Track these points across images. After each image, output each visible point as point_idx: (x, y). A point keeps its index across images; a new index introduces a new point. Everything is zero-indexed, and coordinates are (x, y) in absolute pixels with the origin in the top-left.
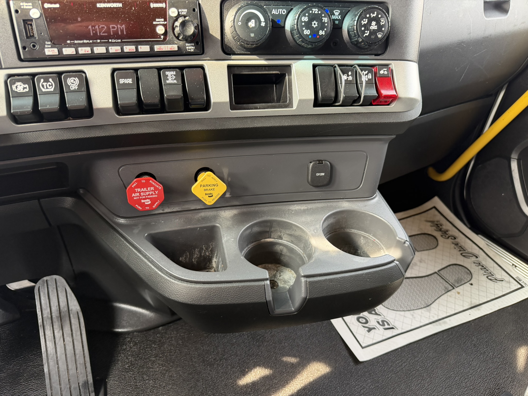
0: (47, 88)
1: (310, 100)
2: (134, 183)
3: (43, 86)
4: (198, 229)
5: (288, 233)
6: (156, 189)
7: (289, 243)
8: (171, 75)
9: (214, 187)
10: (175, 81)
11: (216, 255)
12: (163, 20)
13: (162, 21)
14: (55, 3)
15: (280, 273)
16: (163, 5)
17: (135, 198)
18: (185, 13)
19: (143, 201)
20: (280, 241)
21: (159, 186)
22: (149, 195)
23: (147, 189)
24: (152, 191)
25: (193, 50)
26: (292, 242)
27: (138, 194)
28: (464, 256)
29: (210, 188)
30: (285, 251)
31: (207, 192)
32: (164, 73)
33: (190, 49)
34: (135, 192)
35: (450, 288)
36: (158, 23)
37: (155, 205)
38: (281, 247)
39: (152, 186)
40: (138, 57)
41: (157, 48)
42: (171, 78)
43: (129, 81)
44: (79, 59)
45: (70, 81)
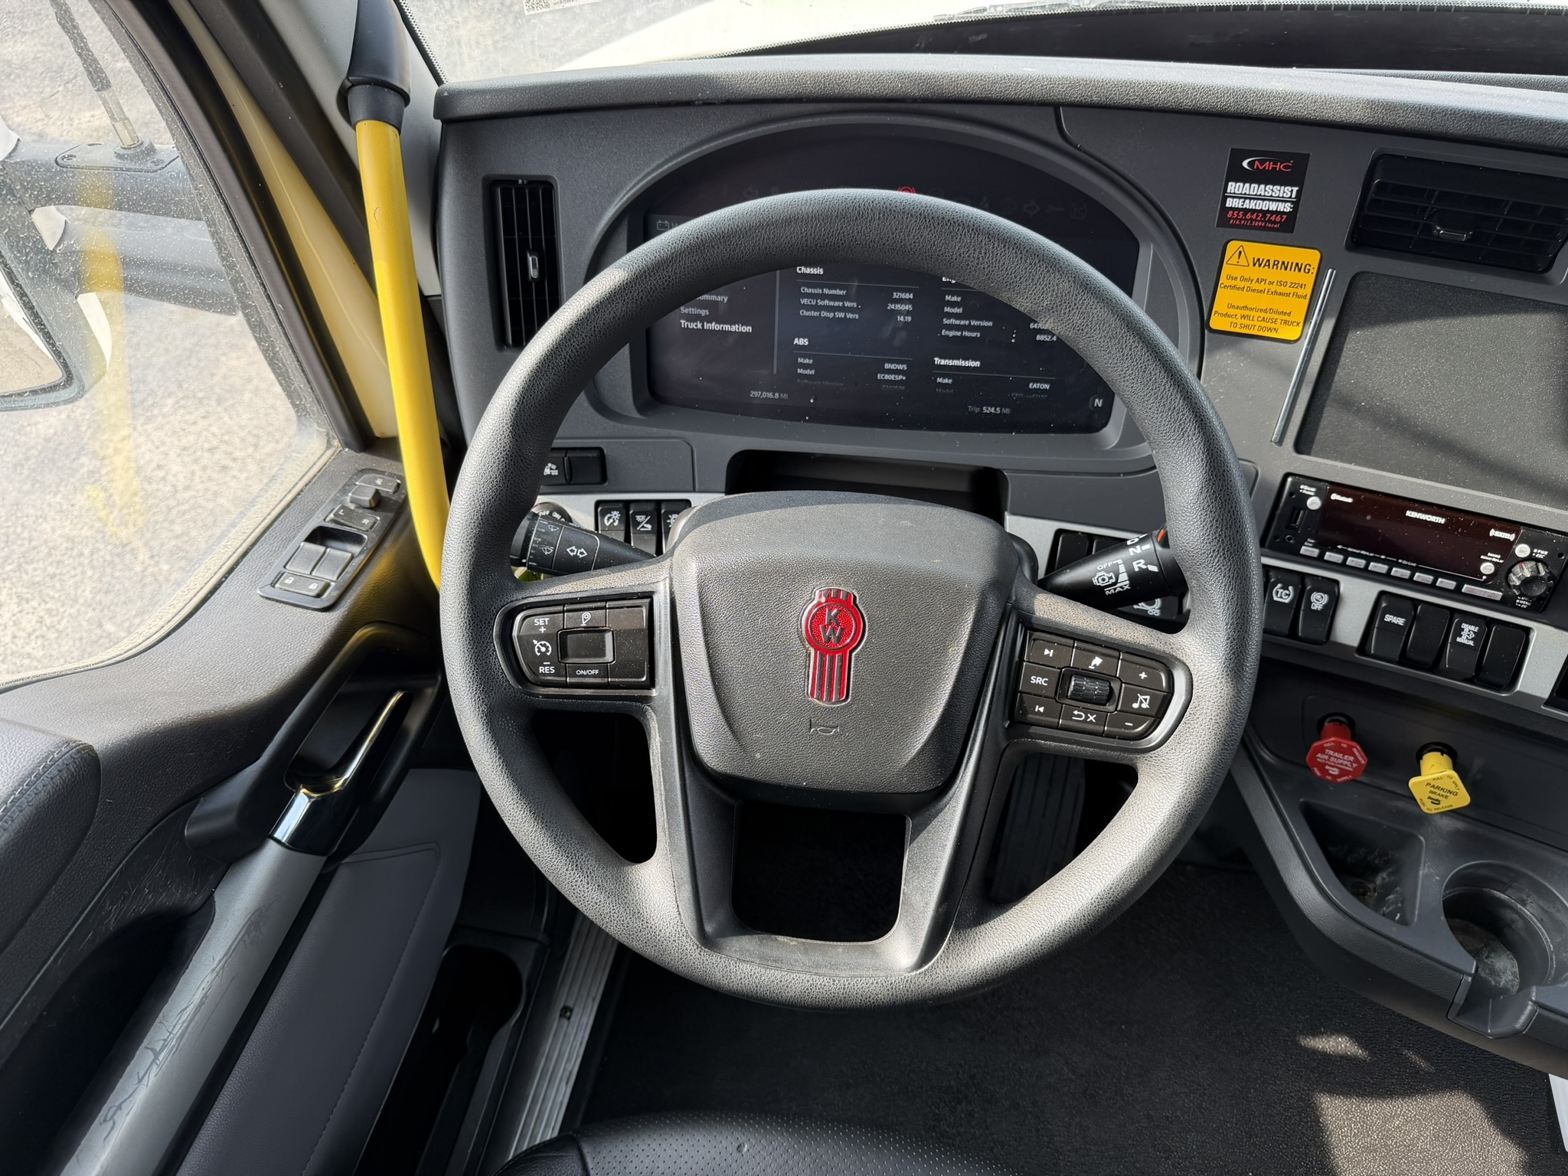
0: (1281, 597)
2: (1330, 742)
3: (1277, 592)
4: (1385, 827)
5: (1541, 904)
6: (1356, 761)
7: (1535, 920)
8: (1470, 631)
9: (1449, 794)
10: (1471, 643)
11: (1390, 870)
12: (1499, 557)
13: (1496, 558)
14: (1348, 497)
15: (1489, 952)
16: (1511, 537)
17: (1318, 760)
18: (1541, 557)
19: (1327, 767)
20: (1519, 906)
21: (1363, 758)
22: (1342, 764)
23: (1343, 756)
24: (1350, 761)
25: (1525, 607)
26: (1541, 921)
27: (1326, 757)
29: (1442, 793)
30: (1520, 924)
31: (1433, 796)
32: (1459, 624)
33: (1522, 604)
34: (1323, 753)
36: (1490, 559)
37: (1343, 779)
38: (1515, 916)
39: (1353, 755)
40: (1432, 588)
41: (1466, 588)
42: (1467, 634)
43: (1400, 621)
44: (1342, 568)
45: (1315, 596)
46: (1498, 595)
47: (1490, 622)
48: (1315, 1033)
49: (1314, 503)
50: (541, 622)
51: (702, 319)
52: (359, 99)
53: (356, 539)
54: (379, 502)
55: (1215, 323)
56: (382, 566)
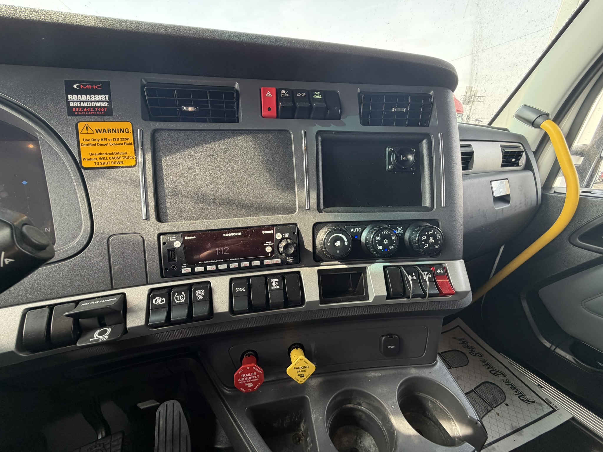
0: (180, 300)
1: (384, 296)
2: (241, 370)
3: (176, 298)
4: (290, 400)
5: (366, 401)
6: (258, 373)
7: (368, 411)
8: (275, 282)
9: (305, 369)
10: (278, 287)
11: (304, 420)
12: (271, 242)
13: (270, 243)
14: (193, 236)
15: (360, 439)
16: (272, 232)
17: (240, 383)
18: (287, 236)
19: (246, 384)
20: (359, 407)
21: (260, 370)
22: (252, 379)
23: (251, 374)
24: (255, 375)
25: (292, 262)
26: (370, 410)
27: (243, 379)
28: (493, 374)
29: (302, 370)
30: (364, 417)
31: (299, 373)
32: (270, 280)
33: (290, 261)
34: (241, 378)
35: (490, 408)
36: (268, 244)
37: (256, 387)
38: (360, 413)
39: (255, 371)
40: (250, 268)
41: (265, 262)
42: (275, 284)
43: (243, 289)
44: (206, 273)
45: (198, 292)
46: (279, 261)
47: (282, 275)
49: (177, 244)
55: (85, 164)
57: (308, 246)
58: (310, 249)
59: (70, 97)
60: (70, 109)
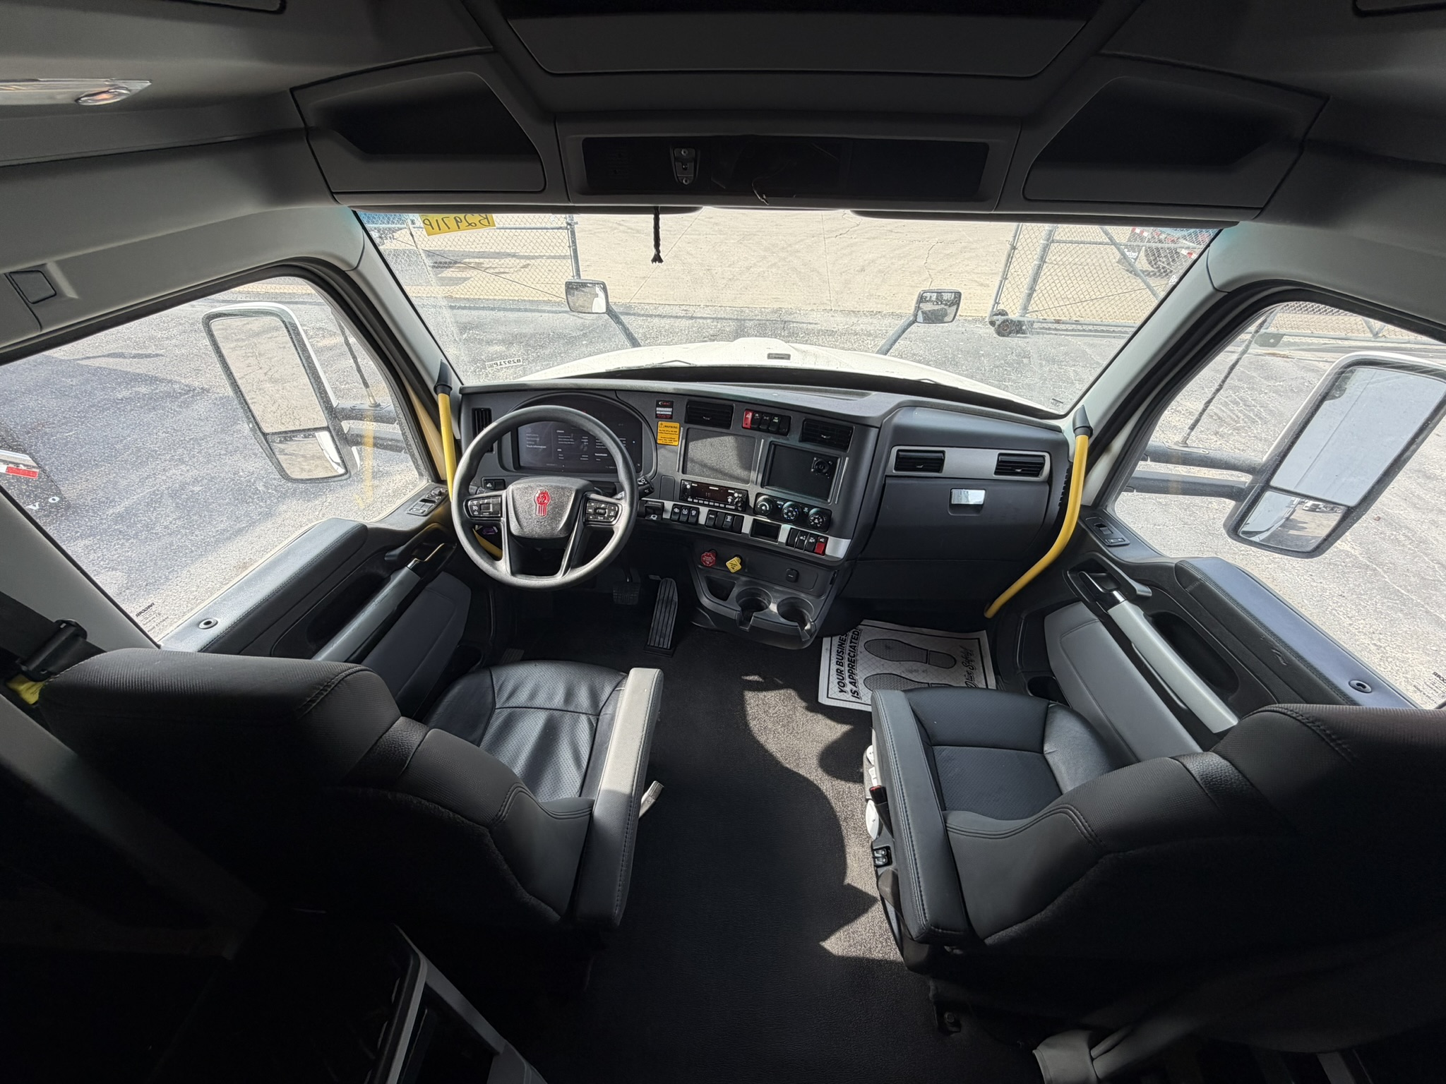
1: (787, 543)
2: (705, 554)
3: (684, 511)
6: (712, 559)
10: (731, 521)
11: (728, 595)
13: (731, 498)
14: (696, 484)
17: (704, 560)
18: (741, 496)
19: (707, 563)
21: (714, 558)
22: (709, 561)
23: (709, 558)
29: (734, 565)
31: (733, 567)
32: (726, 516)
33: (740, 509)
34: (704, 558)
36: (729, 498)
37: (711, 566)
39: (712, 557)
40: (719, 507)
41: (727, 506)
42: (729, 518)
43: (713, 516)
44: (698, 504)
45: (693, 512)
46: (734, 507)
47: (734, 516)
48: (747, 675)
49: (688, 487)
50: (475, 502)
51: (533, 445)
52: (439, 389)
53: (433, 502)
54: (440, 494)
55: (658, 442)
56: (440, 509)
57: (752, 504)
58: (752, 506)
59: (657, 409)
60: (656, 414)
